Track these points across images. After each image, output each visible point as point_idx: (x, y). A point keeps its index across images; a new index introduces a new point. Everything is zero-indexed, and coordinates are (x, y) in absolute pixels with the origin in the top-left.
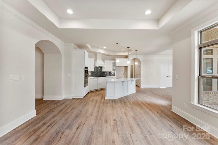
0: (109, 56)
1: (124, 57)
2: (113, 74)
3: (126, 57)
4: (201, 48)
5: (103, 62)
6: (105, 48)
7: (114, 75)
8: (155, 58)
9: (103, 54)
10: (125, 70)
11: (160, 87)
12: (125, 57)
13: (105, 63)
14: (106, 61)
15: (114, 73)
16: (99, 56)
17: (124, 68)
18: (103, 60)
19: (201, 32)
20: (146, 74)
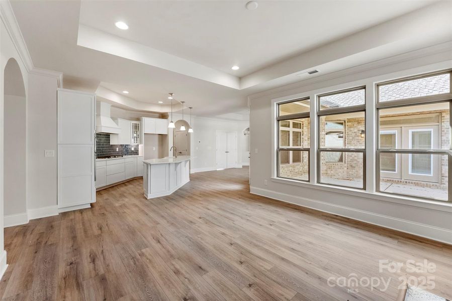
0: (124, 111)
1: (158, 115)
2: (133, 149)
3: (163, 116)
4: (278, 121)
5: (115, 122)
6: (126, 92)
7: (136, 152)
8: (212, 122)
9: (115, 106)
10: (159, 141)
11: (217, 170)
12: (160, 116)
13: (118, 125)
14: (120, 120)
15: (135, 149)
16: (105, 109)
17: (157, 138)
18: (114, 118)
19: (279, 105)
20: (197, 148)
